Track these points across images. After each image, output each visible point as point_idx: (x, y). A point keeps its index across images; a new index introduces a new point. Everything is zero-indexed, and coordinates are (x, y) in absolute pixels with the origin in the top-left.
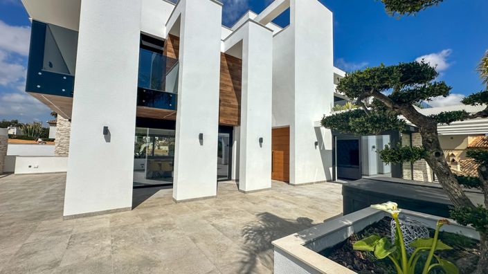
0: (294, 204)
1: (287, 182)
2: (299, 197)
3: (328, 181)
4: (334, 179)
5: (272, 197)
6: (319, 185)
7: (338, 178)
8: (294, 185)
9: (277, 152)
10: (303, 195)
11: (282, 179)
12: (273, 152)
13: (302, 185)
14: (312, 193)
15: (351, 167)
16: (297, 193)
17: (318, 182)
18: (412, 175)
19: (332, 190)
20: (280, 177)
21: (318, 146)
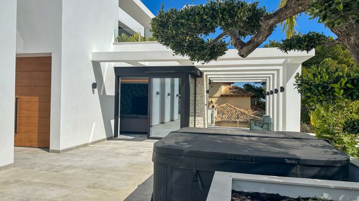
0: (62, 186)
1: (46, 147)
2: (69, 172)
3: (109, 139)
4: (116, 135)
5: (16, 181)
6: (97, 145)
7: (121, 133)
8: (58, 152)
9: (24, 98)
10: (75, 168)
11: (36, 144)
12: (17, 99)
13: (71, 149)
14: (89, 162)
15: (136, 118)
16: (65, 164)
17: (94, 143)
18: (195, 122)
19: (117, 151)
20: (30, 141)
21: (96, 90)
